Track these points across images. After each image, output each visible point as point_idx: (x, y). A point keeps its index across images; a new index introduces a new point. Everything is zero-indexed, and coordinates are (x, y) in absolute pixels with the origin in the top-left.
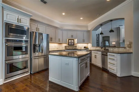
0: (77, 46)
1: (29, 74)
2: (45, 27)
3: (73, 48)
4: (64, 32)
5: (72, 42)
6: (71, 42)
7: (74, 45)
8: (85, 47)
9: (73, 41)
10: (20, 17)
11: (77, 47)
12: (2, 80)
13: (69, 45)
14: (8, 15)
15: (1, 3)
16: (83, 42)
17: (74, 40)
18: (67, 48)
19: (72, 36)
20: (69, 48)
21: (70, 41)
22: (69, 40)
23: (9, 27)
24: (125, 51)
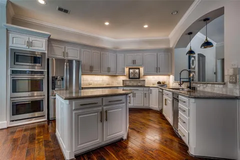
0: (146, 80)
1: (46, 119)
2: (78, 49)
3: (139, 84)
4: (118, 55)
5: (136, 73)
6: (134, 73)
7: (139, 78)
8: (159, 83)
9: (137, 71)
10: (32, 39)
11: (146, 82)
12: (5, 122)
13: (129, 78)
14: (14, 39)
15: (5, 24)
16: (157, 71)
17: (139, 69)
18: (128, 83)
19: (134, 62)
20: (130, 84)
21: (131, 71)
22: (129, 69)
23: (16, 54)
24: (225, 93)
